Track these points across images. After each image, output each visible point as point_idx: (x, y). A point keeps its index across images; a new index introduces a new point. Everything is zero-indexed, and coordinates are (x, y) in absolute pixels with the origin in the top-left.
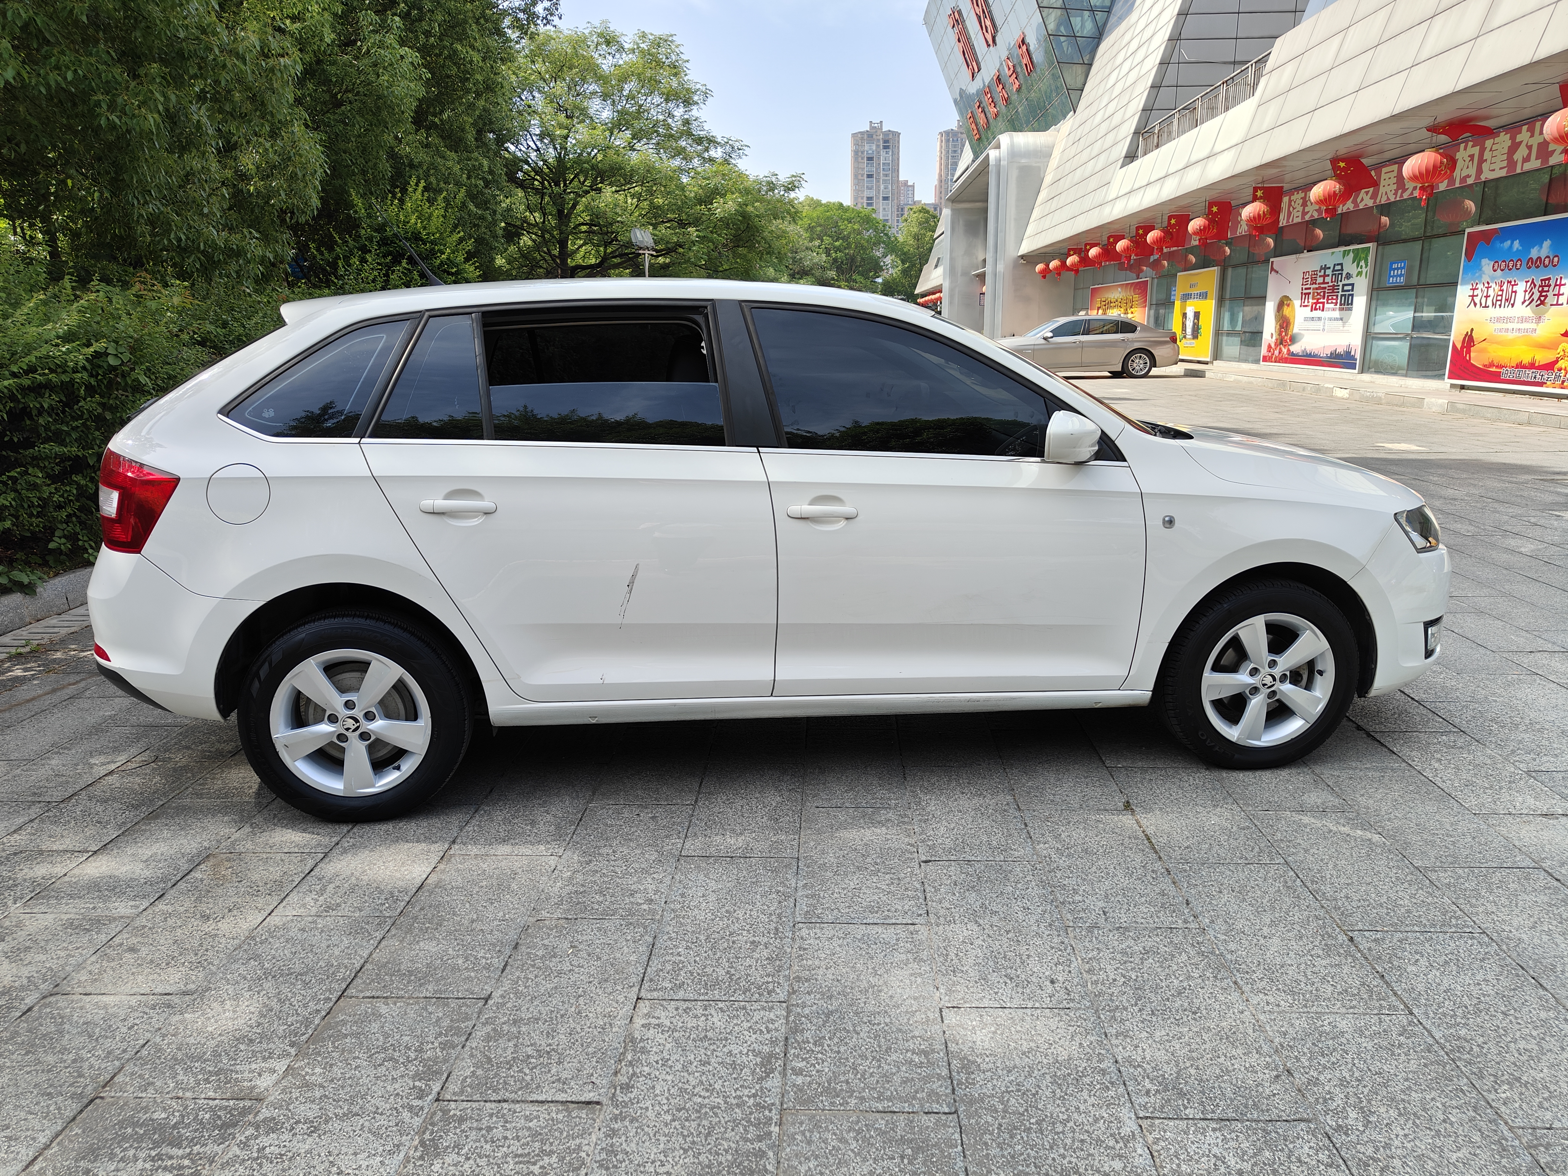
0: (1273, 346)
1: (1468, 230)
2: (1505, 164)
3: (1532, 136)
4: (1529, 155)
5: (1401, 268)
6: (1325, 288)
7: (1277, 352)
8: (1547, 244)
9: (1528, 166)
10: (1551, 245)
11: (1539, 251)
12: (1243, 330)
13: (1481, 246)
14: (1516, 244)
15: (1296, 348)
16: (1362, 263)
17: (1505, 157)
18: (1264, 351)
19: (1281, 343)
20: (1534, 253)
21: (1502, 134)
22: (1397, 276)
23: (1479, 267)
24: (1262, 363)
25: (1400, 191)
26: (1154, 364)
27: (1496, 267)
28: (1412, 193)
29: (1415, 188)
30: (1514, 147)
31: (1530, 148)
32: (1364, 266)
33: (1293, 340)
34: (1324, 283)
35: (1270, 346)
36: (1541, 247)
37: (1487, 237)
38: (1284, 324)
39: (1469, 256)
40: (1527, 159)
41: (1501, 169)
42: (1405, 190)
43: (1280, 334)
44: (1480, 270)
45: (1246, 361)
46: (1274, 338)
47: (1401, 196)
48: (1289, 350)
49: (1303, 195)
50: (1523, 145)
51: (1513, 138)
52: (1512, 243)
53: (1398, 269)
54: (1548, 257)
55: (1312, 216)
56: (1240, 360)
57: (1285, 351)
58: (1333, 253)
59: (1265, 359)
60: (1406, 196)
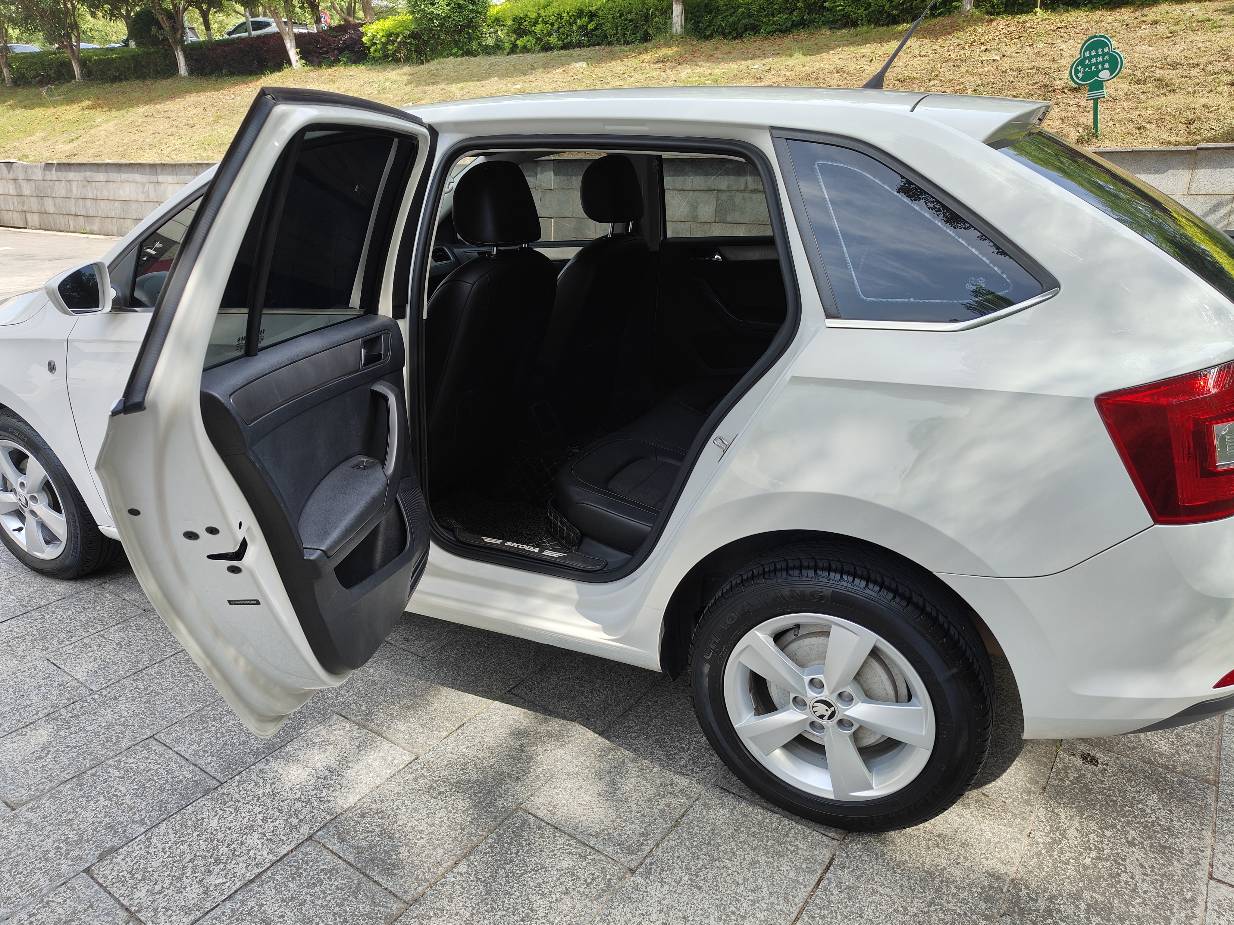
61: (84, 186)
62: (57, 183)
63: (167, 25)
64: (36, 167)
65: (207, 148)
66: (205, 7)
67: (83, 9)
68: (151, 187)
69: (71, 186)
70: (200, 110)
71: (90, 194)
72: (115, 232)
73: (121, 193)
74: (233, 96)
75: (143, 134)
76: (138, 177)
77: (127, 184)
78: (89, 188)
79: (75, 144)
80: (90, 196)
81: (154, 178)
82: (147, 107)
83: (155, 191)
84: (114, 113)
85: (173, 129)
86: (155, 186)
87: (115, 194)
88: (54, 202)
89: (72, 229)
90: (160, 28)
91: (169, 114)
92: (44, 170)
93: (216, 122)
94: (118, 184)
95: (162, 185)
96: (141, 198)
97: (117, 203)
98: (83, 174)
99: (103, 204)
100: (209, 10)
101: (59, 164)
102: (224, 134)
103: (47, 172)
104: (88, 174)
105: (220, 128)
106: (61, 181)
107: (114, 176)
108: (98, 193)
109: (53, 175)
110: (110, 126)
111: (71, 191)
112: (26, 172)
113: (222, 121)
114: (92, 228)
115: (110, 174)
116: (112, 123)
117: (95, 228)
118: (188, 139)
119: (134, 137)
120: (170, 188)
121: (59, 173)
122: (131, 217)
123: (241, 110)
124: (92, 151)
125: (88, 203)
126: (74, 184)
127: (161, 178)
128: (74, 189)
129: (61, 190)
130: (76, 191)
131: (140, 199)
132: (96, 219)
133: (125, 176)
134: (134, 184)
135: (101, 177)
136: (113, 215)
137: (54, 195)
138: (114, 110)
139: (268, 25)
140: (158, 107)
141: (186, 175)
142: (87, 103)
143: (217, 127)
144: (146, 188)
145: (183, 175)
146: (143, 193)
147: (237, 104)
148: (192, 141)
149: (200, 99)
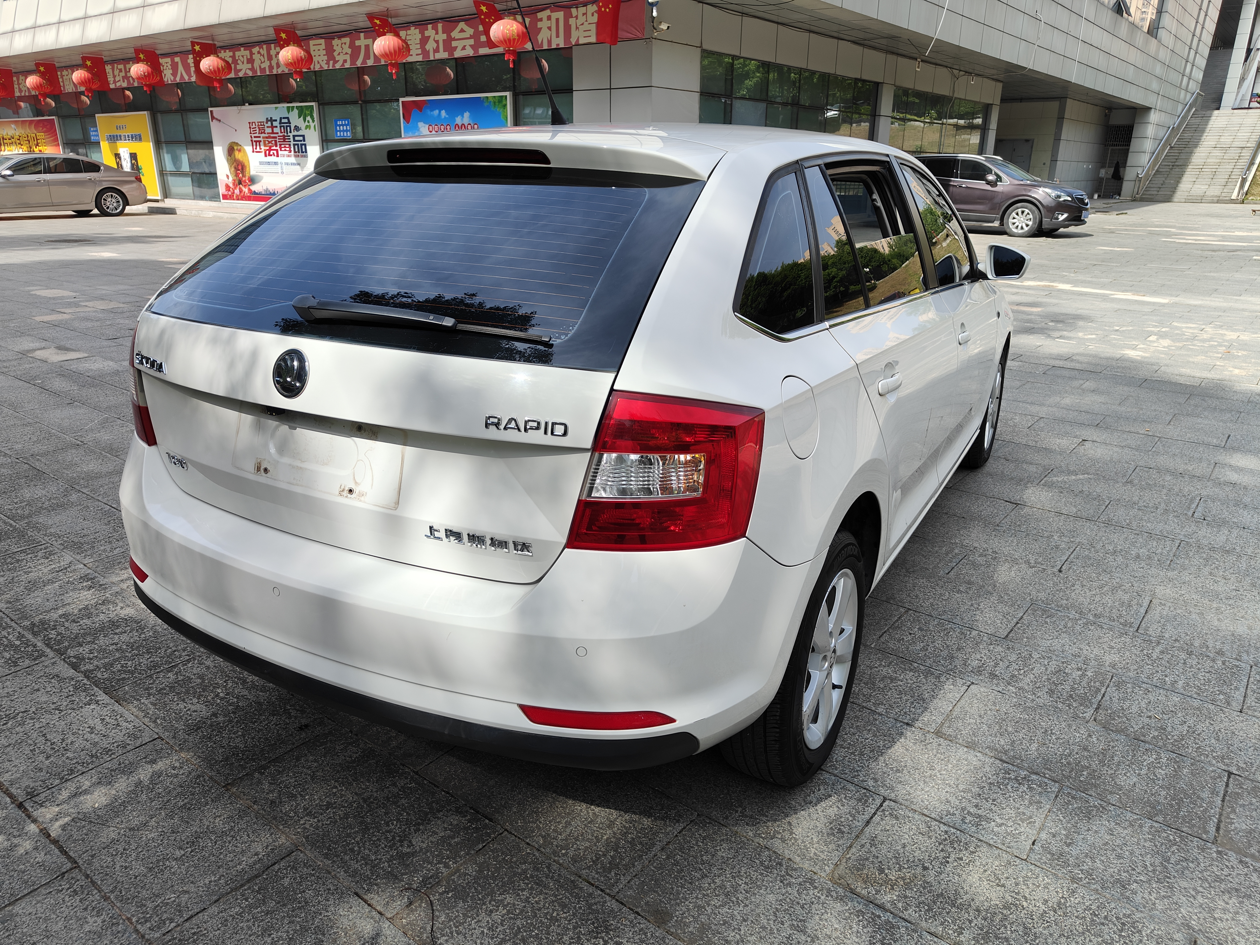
0: (231, 185)
1: (401, 100)
2: (419, 51)
3: (437, 33)
4: (438, 47)
5: (346, 125)
6: (276, 137)
7: (237, 191)
8: (467, 114)
9: (438, 56)
10: (470, 116)
11: (462, 119)
12: (192, 170)
13: (415, 113)
14: (443, 113)
15: (255, 188)
16: (308, 118)
17: (419, 46)
18: (222, 190)
19: (240, 183)
20: (458, 120)
21: (413, 28)
22: (343, 131)
23: (417, 128)
24: (222, 201)
25: (331, 62)
26: (126, 203)
27: (431, 129)
28: (343, 65)
29: (345, 61)
30: (424, 40)
31: (437, 42)
32: (311, 121)
33: (252, 180)
34: (273, 133)
35: (228, 187)
36: (463, 117)
37: (419, 106)
38: (239, 167)
39: (407, 118)
40: (436, 50)
41: (417, 55)
42: (336, 62)
43: (237, 175)
44: (419, 130)
45: (202, 198)
46: (231, 179)
47: (333, 66)
48: (250, 190)
49: (231, 54)
50: (431, 40)
51: (422, 32)
52: (440, 112)
53: (343, 125)
54: (469, 124)
55: (245, 73)
56: (196, 197)
57: (246, 190)
58: (276, 108)
59: (225, 197)
60: (338, 66)
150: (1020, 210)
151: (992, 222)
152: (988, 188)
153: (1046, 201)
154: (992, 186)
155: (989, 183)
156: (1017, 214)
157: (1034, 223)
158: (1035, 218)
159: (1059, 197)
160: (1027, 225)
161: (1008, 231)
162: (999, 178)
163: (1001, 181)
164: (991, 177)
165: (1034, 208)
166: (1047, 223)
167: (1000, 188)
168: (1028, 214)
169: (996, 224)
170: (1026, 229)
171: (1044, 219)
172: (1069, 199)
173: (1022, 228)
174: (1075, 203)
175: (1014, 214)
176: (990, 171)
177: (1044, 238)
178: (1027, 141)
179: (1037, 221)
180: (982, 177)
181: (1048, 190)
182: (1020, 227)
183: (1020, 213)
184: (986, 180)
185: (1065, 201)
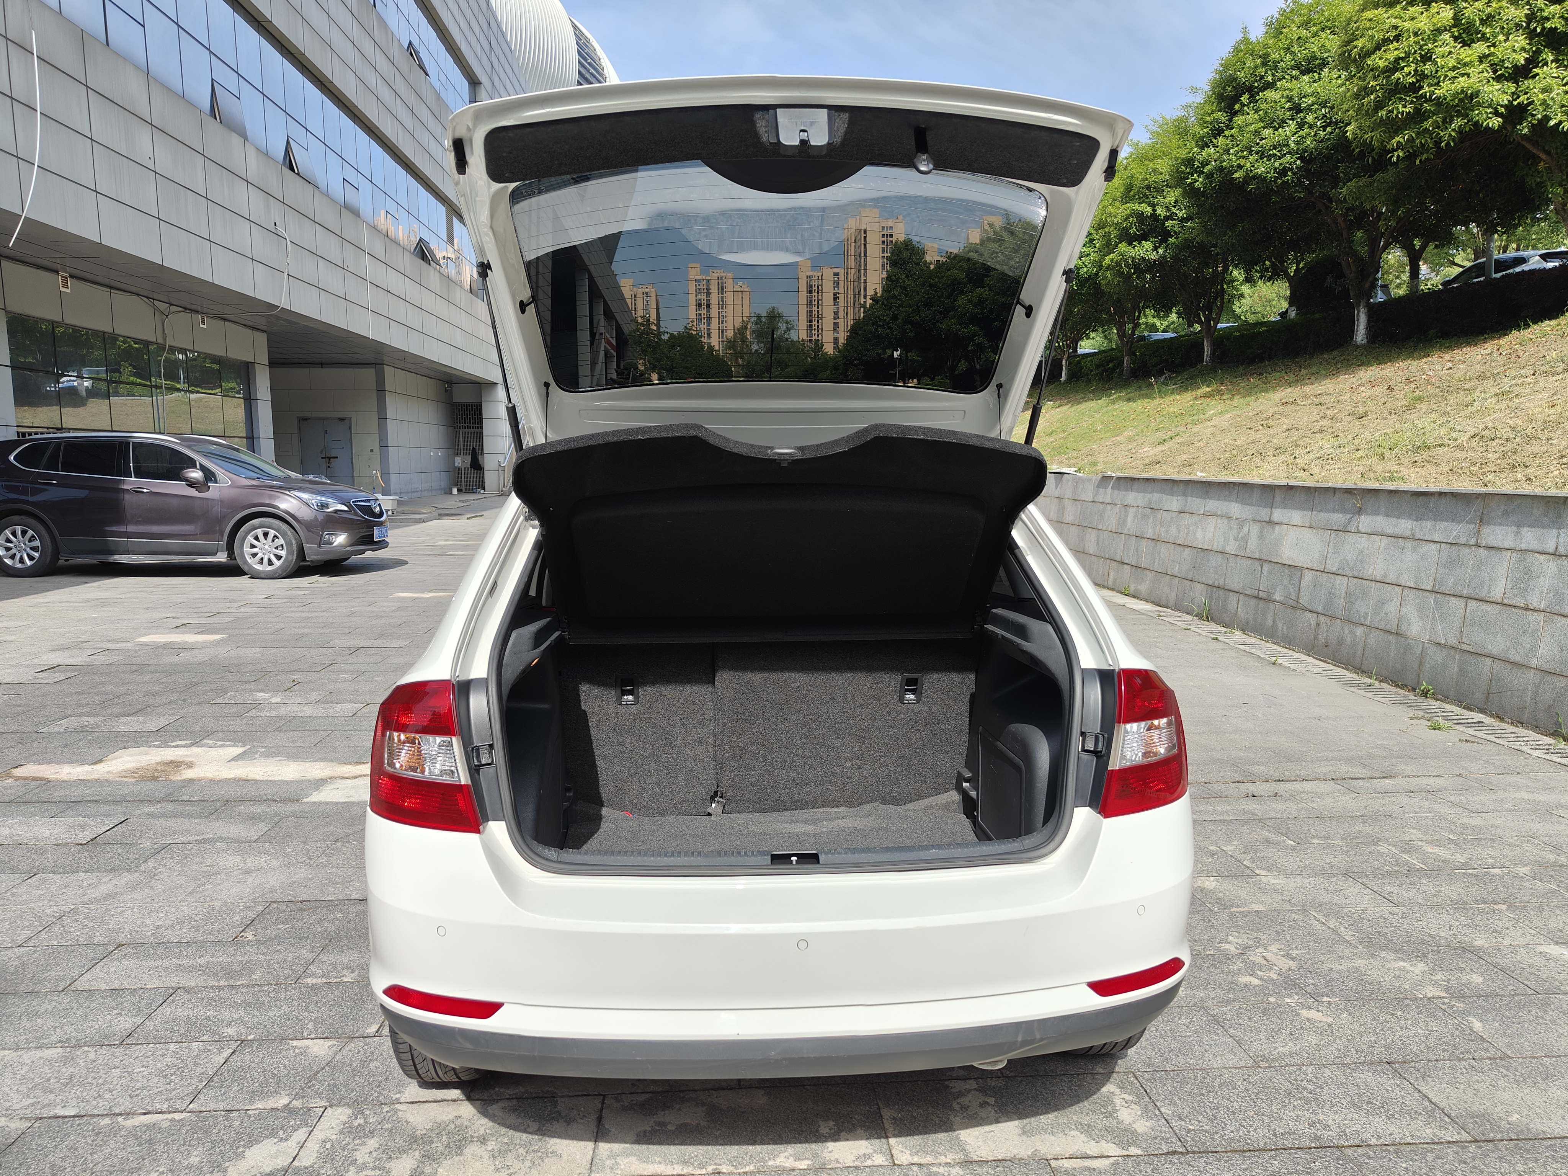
61: (1145, 517)
62: (1109, 507)
63: (1353, 268)
64: (1090, 480)
65: (1387, 454)
66: (1417, 243)
67: (1237, 274)
68: (1255, 529)
69: (1126, 515)
70: (1381, 390)
71: (1150, 531)
72: (1171, 603)
73: (1199, 534)
74: (1450, 365)
75: (1271, 431)
76: (1235, 509)
77: (1212, 520)
78: (1151, 520)
79: (1165, 447)
80: (1150, 533)
81: (1264, 513)
82: (1289, 390)
83: (1261, 537)
84: (1238, 401)
85: (1325, 422)
86: (1263, 528)
87: (1187, 535)
88: (1098, 536)
89: (1110, 584)
90: (1342, 275)
91: (1322, 399)
92: (1098, 486)
93: (1408, 408)
94: (1196, 517)
95: (1277, 528)
96: (1231, 547)
97: (1187, 551)
98: (1148, 496)
99: (1165, 551)
100: (1423, 248)
101: (1119, 478)
102: (1429, 428)
103: (1101, 490)
104: (1156, 496)
105: (1419, 418)
106: (1115, 504)
107: (1196, 503)
108: (1163, 529)
109: (1108, 494)
110: (1223, 421)
111: (1125, 521)
112: (1076, 488)
113: (1424, 406)
114: (1139, 587)
115: (1190, 499)
116: (1227, 416)
117: (1143, 588)
118: (1350, 437)
119: (1253, 435)
120: (1292, 534)
121: (1116, 492)
122: (1204, 580)
123: (1466, 386)
124: (1185, 457)
125: (1144, 544)
126: (1132, 511)
127: (1278, 515)
128: (1129, 520)
129: (1111, 518)
130: (1131, 524)
131: (1228, 549)
132: (1148, 573)
133: (1212, 505)
134: (1225, 521)
135: (1174, 503)
136: (1176, 570)
137: (1100, 527)
138: (1237, 397)
139: (1523, 261)
140: (1308, 389)
141: (1334, 511)
142: (1205, 389)
143: (1413, 416)
144: (1245, 529)
145: (1328, 511)
146: (1236, 539)
147: (1459, 375)
148: (1356, 442)
149: (1383, 373)
150: (260, 532)
151: (214, 554)
152: (193, 492)
153: (305, 514)
154: (197, 489)
155: (191, 484)
156: (257, 538)
157: (289, 552)
158: (289, 544)
159: (327, 506)
160: (279, 557)
161: (245, 568)
162: (209, 476)
163: (216, 482)
164: (196, 474)
165: (284, 526)
166: (313, 553)
167: (214, 492)
168: (275, 536)
169: (222, 557)
170: (277, 563)
171: (306, 545)
172: (346, 508)
173: (270, 563)
174: (356, 514)
175: (250, 539)
176: (192, 464)
177: (316, 578)
178: (342, 420)
179: (295, 548)
180: (174, 474)
181: (305, 496)
182: (266, 560)
183: (261, 537)
184: (186, 480)
185: (336, 511)
